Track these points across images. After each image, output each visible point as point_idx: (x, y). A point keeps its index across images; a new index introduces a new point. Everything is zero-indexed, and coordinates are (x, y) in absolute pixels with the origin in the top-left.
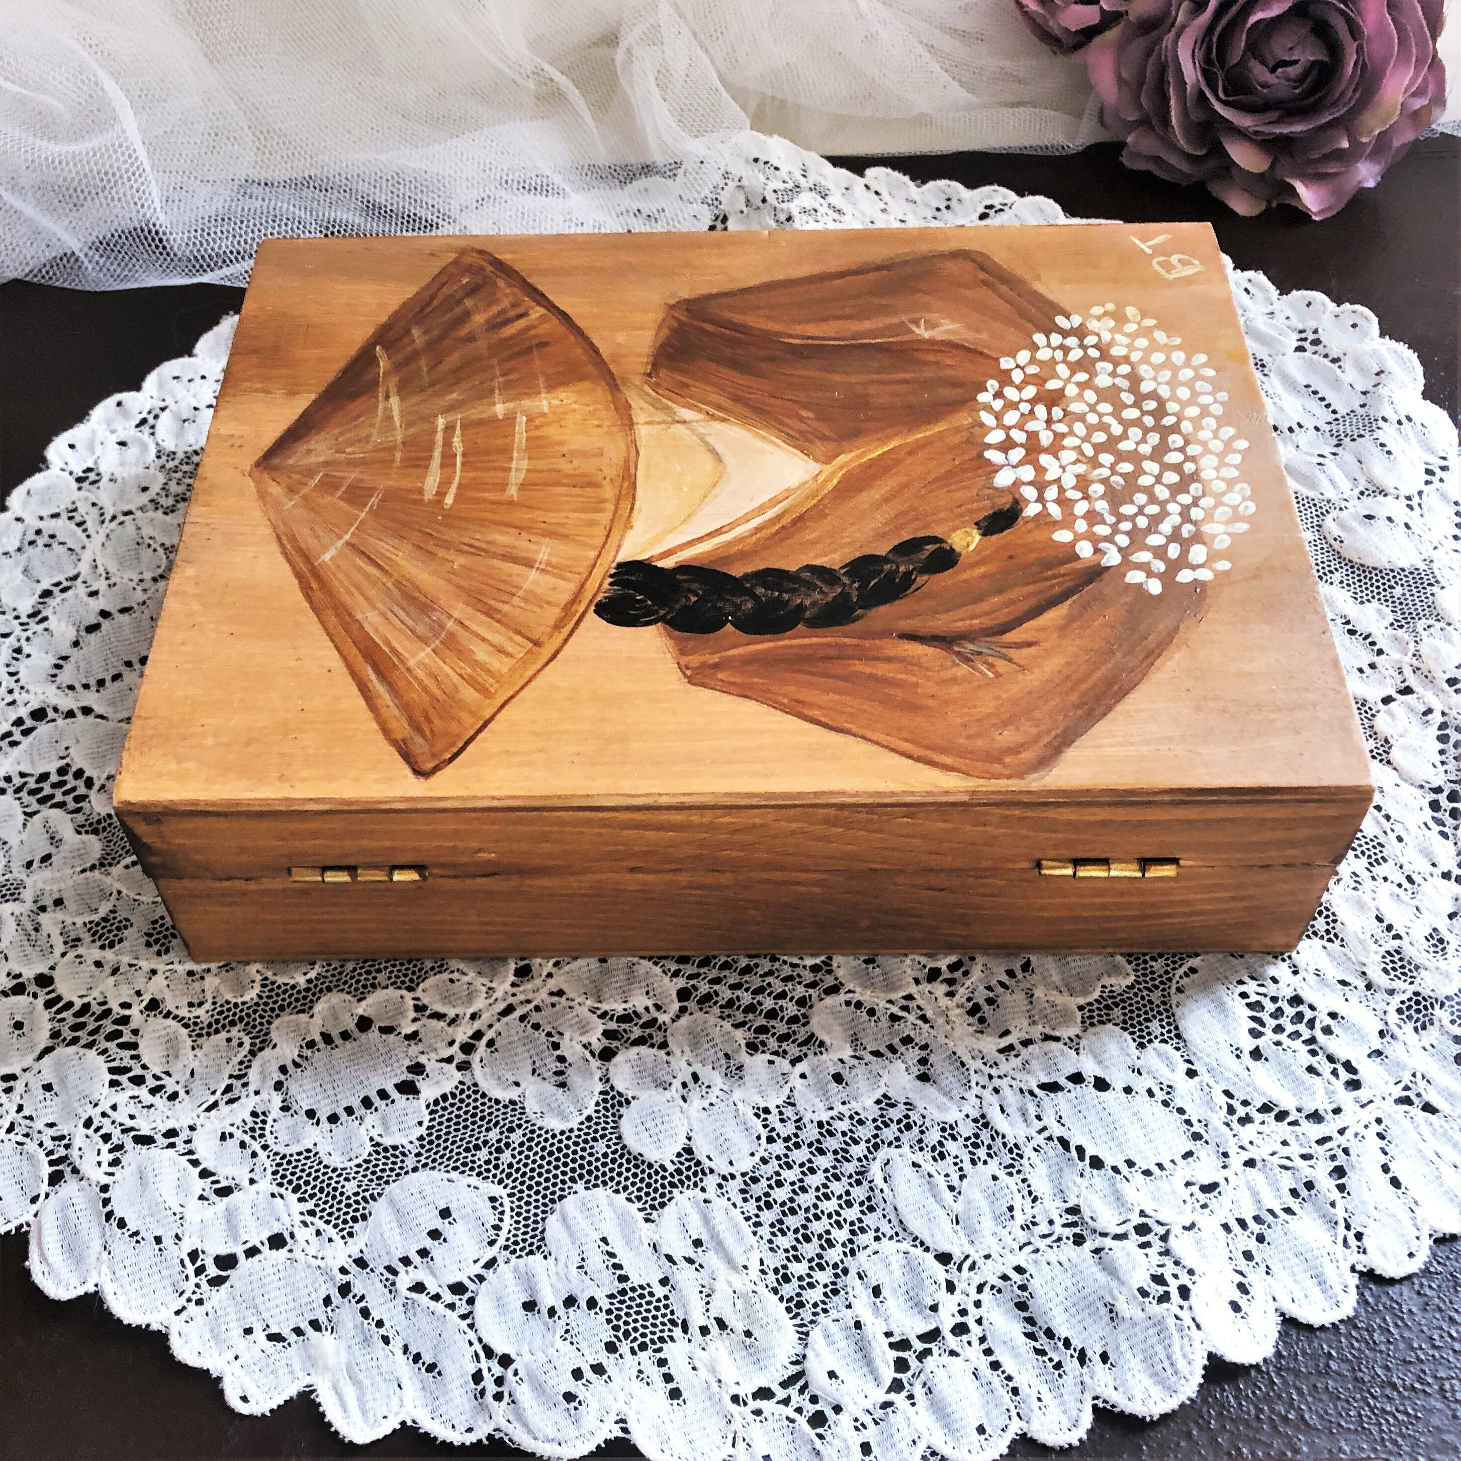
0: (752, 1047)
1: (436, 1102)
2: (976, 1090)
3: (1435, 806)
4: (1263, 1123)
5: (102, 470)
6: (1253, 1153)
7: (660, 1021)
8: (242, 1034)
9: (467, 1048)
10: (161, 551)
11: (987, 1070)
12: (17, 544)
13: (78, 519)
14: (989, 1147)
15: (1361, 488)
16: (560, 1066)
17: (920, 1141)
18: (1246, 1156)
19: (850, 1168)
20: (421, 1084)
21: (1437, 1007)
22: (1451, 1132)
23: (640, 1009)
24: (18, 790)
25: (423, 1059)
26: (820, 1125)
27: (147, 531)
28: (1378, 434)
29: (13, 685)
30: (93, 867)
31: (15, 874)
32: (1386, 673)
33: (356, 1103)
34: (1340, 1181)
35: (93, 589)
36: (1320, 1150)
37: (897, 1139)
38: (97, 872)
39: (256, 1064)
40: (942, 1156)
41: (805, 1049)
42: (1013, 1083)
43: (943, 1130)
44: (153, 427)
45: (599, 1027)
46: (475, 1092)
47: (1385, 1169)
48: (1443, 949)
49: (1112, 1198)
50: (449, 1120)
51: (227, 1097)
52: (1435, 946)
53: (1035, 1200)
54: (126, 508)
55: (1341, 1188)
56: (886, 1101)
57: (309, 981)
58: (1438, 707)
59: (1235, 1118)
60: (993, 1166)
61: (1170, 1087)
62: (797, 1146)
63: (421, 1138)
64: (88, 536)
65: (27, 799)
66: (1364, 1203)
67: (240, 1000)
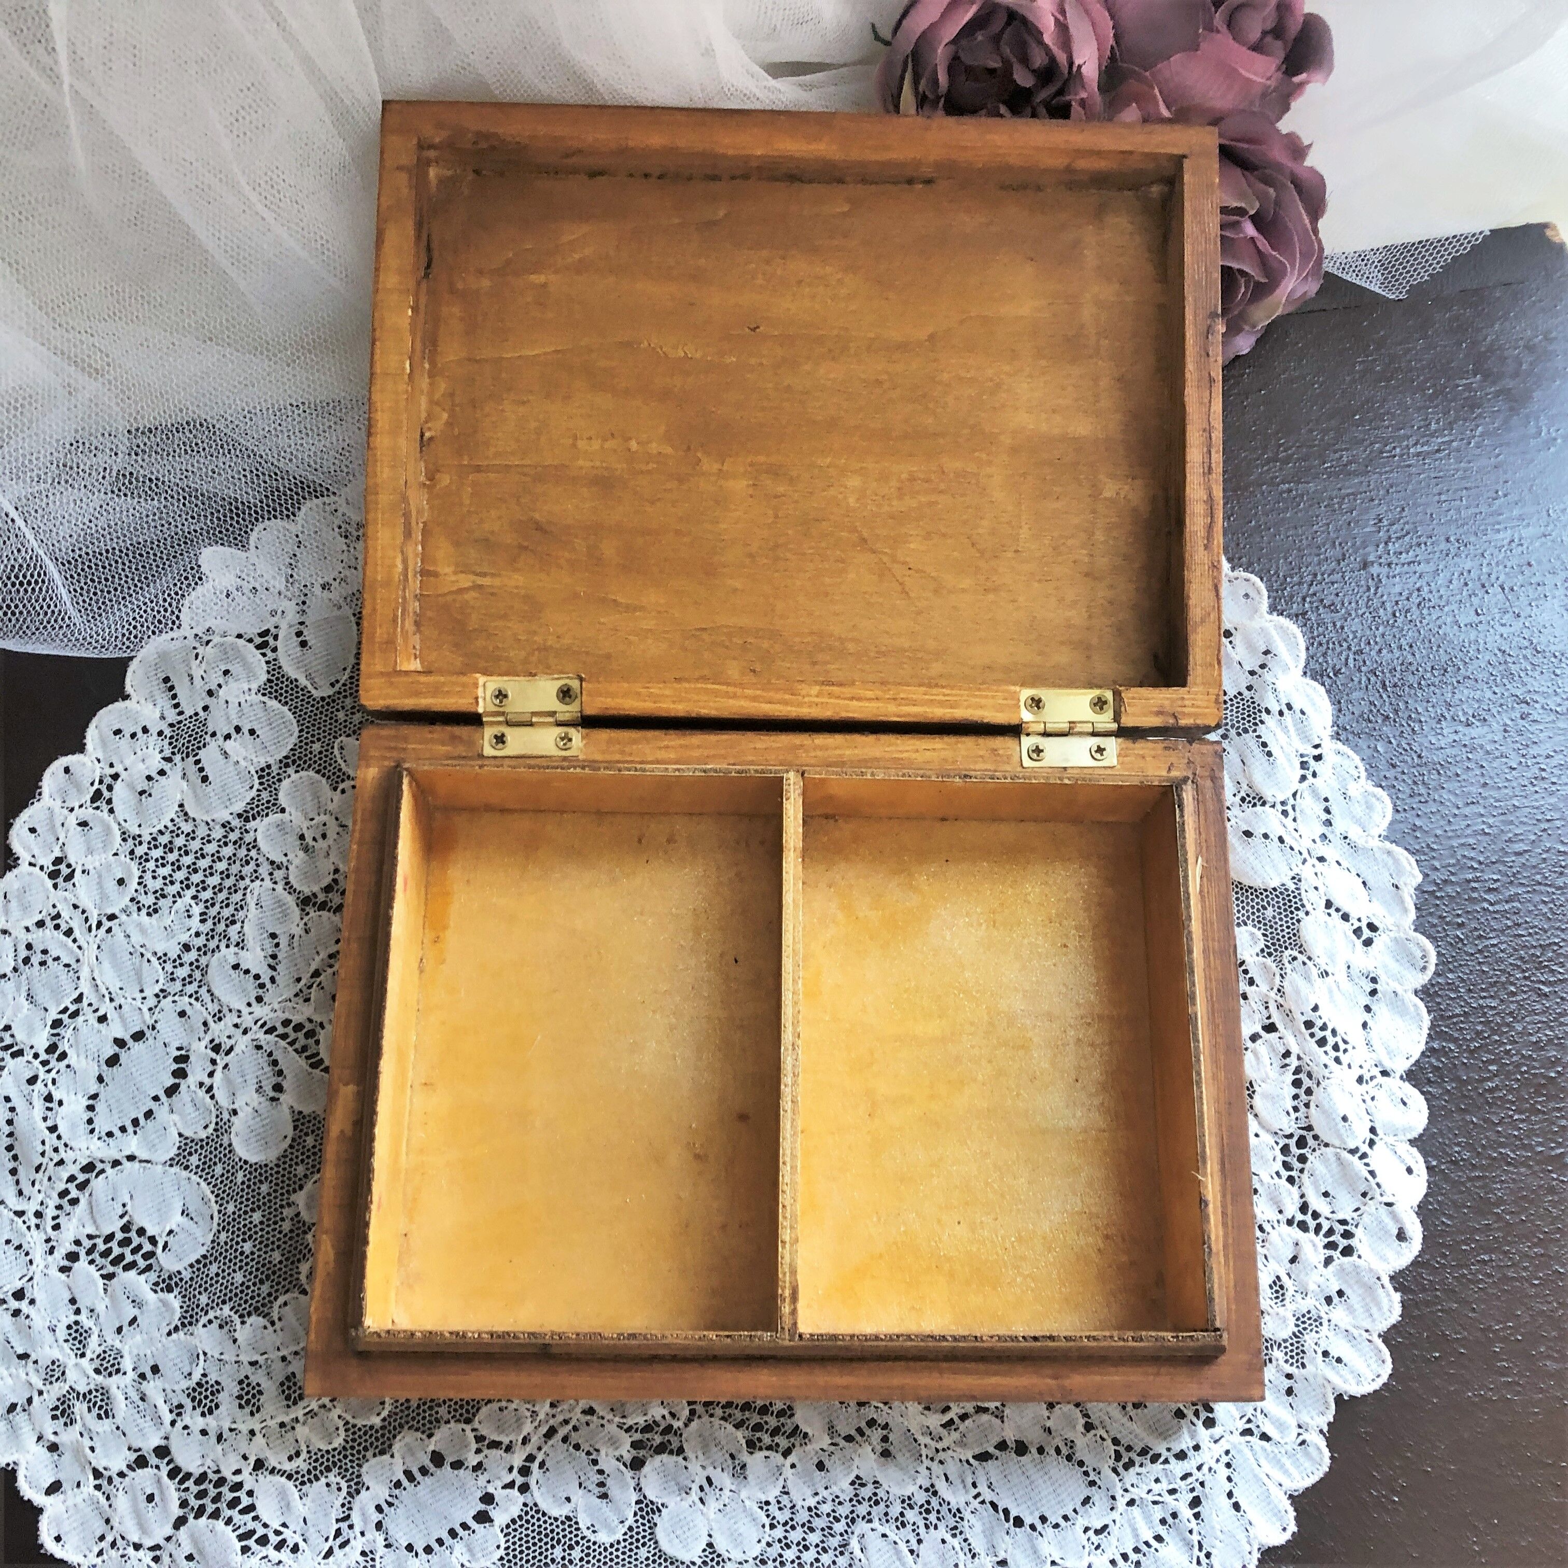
0: (752, 1445)
1: (508, 1526)
2: (927, 1463)
3: (1285, 1150)
4: (1141, 1465)
5: (72, 860)
6: (1135, 1493)
7: (675, 1427)
8: (338, 1479)
9: (525, 1471)
10: (154, 960)
11: (933, 1444)
12: (13, 964)
13: (64, 927)
14: (938, 1512)
15: (1243, 794)
16: (601, 1478)
17: (886, 1514)
18: (1128, 1497)
19: (834, 1542)
20: (493, 1514)
21: (1275, 1348)
22: (1279, 1456)
23: (658, 1418)
24: (89, 1252)
25: (490, 1489)
26: (810, 1509)
27: (137, 939)
28: (1261, 729)
29: (56, 1143)
30: (176, 1329)
31: (110, 1342)
32: (1255, 1007)
33: (445, 1536)
34: (1196, 1510)
35: (100, 1013)
36: (1182, 1485)
37: (869, 1513)
38: (181, 1333)
39: (356, 1506)
40: (903, 1525)
41: (792, 1440)
42: (954, 1454)
43: (903, 1502)
44: (109, 801)
45: (626, 1440)
46: (537, 1512)
47: (1230, 1495)
48: (1283, 1295)
49: (1030, 1552)
50: (520, 1539)
51: (340, 1540)
52: (1277, 1292)
53: (974, 1556)
54: (109, 912)
55: (1197, 1516)
56: (858, 1482)
57: (384, 1420)
58: (1295, 1050)
59: (1121, 1464)
60: (942, 1532)
61: (1072, 1441)
62: (793, 1527)
63: (502, 1559)
64: (80, 948)
65: (99, 1261)
66: (1213, 1528)
67: (330, 1448)
